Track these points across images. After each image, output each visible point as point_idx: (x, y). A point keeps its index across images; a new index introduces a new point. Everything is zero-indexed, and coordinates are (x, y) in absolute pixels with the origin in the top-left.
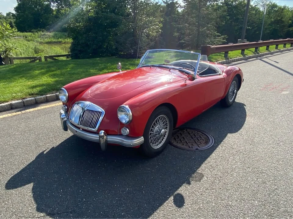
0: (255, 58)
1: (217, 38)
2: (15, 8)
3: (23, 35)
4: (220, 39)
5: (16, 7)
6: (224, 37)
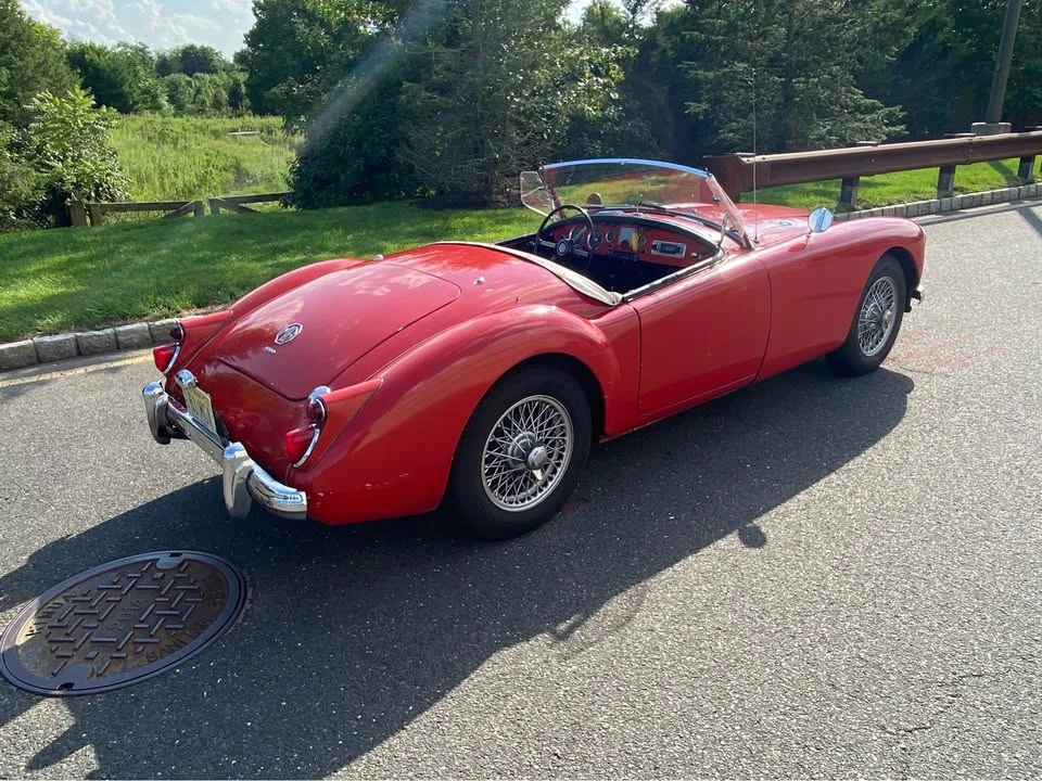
0: (1007, 204)
1: (860, 120)
2: (245, 36)
3: (262, 124)
4: (872, 121)
5: (251, 32)
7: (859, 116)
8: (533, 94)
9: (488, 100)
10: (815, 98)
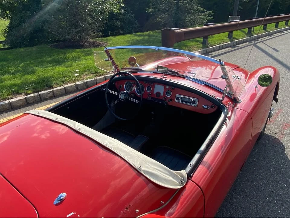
1: (200, 15)
4: (204, 15)
6: (209, 14)
7: (200, 14)
8: (95, 4)
9: (77, 6)
10: (186, 7)
